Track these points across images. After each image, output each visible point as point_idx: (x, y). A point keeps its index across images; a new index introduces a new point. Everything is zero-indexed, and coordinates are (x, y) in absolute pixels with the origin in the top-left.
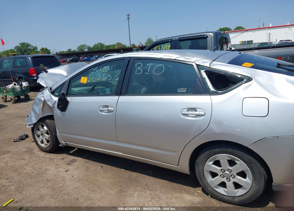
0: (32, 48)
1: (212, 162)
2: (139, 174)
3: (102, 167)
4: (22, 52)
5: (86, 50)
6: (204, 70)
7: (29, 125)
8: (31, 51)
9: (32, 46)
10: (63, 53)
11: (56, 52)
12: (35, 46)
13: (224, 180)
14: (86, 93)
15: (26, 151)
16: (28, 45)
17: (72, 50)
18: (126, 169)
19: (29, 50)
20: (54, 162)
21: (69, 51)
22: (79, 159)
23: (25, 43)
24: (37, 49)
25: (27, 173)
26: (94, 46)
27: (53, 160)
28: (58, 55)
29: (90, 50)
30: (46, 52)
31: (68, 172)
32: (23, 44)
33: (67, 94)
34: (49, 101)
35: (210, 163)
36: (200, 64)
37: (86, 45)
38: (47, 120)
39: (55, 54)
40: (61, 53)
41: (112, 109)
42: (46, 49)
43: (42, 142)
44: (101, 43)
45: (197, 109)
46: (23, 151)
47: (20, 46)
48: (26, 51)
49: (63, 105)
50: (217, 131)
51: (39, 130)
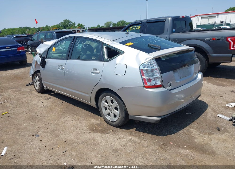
0: (72, 24)
1: (104, 101)
2: (79, 108)
3: (62, 103)
4: (64, 27)
5: (111, 26)
6: (105, 46)
7: (31, 75)
8: (71, 26)
9: (72, 23)
10: (94, 28)
11: (89, 28)
12: (74, 23)
13: (110, 112)
14: (60, 58)
15: (29, 91)
16: (69, 22)
17: (101, 26)
18: (73, 105)
19: (70, 25)
20: (39, 98)
21: (98, 27)
22: (54, 97)
23: (67, 20)
24: (75, 24)
25: (22, 101)
26: (118, 23)
27: (39, 97)
28: (89, 29)
29: (114, 26)
30: (81, 27)
31: (43, 103)
32: (65, 21)
33: (47, 58)
34: (38, 61)
35: (103, 101)
36: (105, 43)
37: (112, 22)
38: (38, 73)
39: (87, 29)
40: (92, 28)
41: (63, 67)
42: (82, 25)
43: (37, 86)
44: (124, 21)
45: (97, 69)
46: (28, 91)
47: (63, 22)
48: (67, 26)
49: (43, 64)
50: (104, 83)
51: (35, 79)
